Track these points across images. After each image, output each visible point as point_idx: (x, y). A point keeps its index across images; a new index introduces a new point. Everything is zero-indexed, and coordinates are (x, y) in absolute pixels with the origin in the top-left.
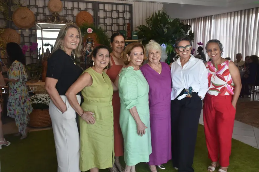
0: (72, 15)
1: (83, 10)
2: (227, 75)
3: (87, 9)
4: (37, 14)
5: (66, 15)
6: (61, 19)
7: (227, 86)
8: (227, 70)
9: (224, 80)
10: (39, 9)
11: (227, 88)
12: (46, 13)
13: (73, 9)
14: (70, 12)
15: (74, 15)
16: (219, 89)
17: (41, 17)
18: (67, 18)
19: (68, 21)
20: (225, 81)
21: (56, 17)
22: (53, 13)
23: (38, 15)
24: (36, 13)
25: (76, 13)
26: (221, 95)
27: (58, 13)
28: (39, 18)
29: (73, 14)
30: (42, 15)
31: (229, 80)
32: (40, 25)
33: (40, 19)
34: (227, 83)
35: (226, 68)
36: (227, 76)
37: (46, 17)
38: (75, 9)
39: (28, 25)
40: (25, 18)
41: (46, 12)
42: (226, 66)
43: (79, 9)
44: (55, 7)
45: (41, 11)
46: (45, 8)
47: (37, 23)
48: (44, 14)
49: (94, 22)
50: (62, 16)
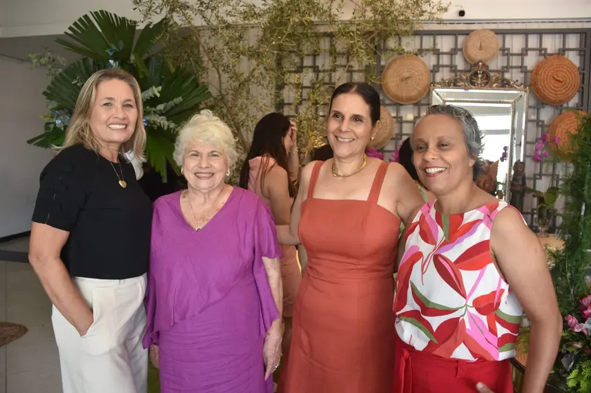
0: (522, 68)
1: (551, 55)
2: (480, 266)
3: (563, 51)
4: (436, 69)
5: (507, 68)
6: (494, 78)
7: (466, 318)
8: (482, 247)
9: (457, 285)
10: (441, 56)
11: (468, 326)
12: (456, 66)
13: (524, 52)
14: (515, 61)
15: (526, 67)
16: (436, 322)
17: (444, 74)
18: (507, 76)
19: (512, 83)
20: (464, 295)
21: (480, 73)
22: (476, 65)
23: (438, 71)
24: (434, 66)
25: (531, 61)
26: (437, 352)
27: (487, 64)
28: (438, 77)
29: (525, 65)
30: (446, 70)
31: (484, 289)
32: (441, 94)
33: (442, 79)
34: (470, 302)
35: (481, 234)
36: (478, 272)
37: (456, 76)
38: (529, 52)
39: (413, 93)
40: (409, 77)
41: (457, 64)
42: (482, 226)
43: (541, 51)
44: (481, 48)
45: (445, 60)
46: (456, 54)
47: (433, 89)
48: (453, 68)
49: (583, 83)
50: (497, 71)
